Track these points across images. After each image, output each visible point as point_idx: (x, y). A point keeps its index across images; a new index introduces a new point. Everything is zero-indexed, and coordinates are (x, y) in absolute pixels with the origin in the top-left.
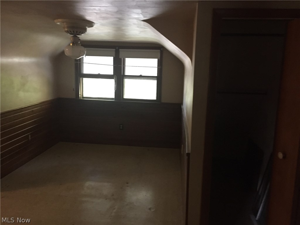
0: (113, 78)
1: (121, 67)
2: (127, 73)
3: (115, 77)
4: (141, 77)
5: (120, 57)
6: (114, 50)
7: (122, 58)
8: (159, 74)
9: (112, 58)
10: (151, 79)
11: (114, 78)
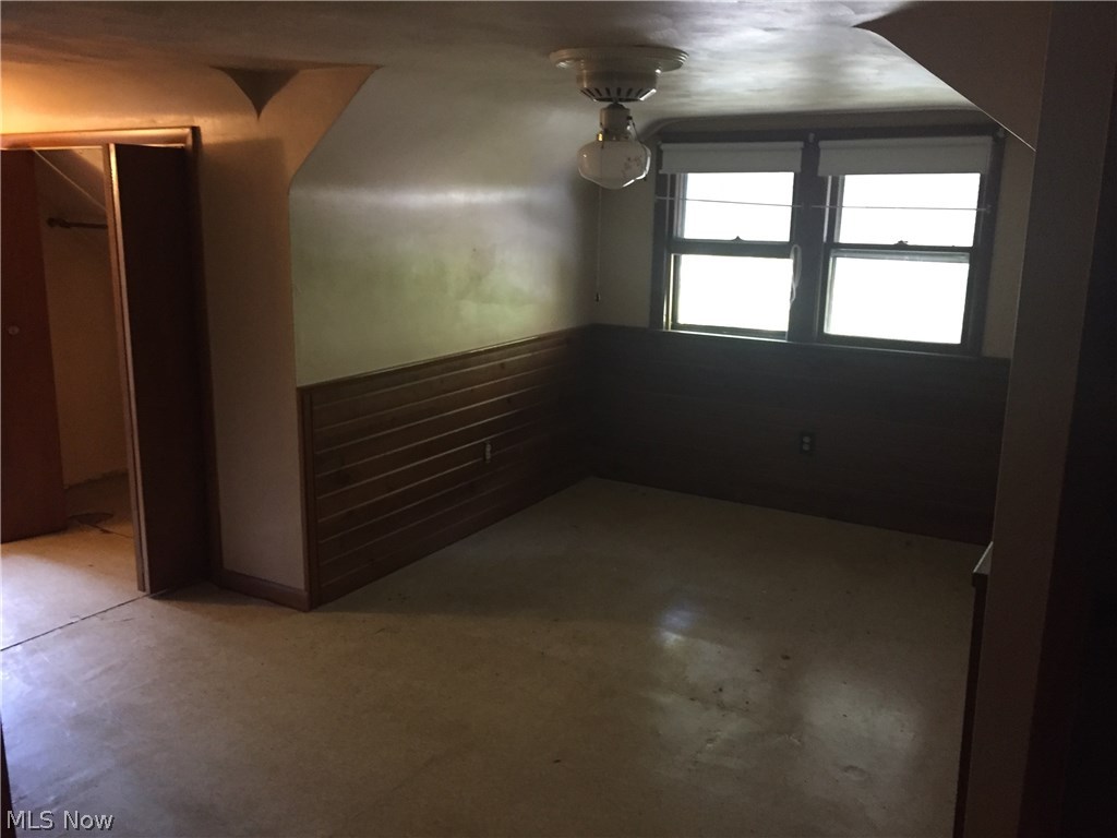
0: (787, 256)
1: (824, 210)
2: (846, 236)
3: (796, 249)
4: (901, 249)
5: (820, 174)
6: (800, 144)
7: (830, 178)
8: (979, 241)
9: (791, 175)
10: (946, 259)
11: (792, 255)
